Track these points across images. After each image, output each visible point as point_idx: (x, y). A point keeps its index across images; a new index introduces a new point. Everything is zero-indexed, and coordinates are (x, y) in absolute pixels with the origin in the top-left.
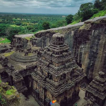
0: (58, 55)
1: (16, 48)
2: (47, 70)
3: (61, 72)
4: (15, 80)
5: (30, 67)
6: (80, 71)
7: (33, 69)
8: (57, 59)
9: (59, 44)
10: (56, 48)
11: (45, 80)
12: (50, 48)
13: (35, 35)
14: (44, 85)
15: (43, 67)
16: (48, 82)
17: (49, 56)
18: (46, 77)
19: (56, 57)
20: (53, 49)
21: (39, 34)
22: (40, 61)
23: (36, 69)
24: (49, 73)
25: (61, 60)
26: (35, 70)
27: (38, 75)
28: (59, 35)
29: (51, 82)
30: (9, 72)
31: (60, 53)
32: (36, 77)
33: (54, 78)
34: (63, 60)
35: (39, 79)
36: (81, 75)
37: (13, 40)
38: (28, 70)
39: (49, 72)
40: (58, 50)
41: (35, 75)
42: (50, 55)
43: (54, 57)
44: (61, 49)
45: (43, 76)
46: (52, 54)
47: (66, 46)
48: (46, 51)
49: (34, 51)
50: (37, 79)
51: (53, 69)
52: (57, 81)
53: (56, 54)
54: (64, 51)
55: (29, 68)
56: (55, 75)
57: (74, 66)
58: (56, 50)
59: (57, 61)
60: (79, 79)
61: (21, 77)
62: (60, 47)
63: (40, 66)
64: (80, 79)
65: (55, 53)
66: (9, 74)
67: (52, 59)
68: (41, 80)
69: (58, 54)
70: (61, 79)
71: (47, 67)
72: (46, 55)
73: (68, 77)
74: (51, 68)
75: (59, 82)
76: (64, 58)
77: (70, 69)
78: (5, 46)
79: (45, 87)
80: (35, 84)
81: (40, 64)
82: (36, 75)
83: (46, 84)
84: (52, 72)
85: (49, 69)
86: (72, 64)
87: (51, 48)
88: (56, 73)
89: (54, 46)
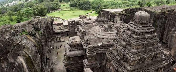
0: (139, 37)
1: (97, 22)
2: (123, 51)
3: (139, 56)
4: (88, 54)
5: (106, 45)
6: (166, 56)
7: (109, 47)
8: (137, 41)
9: (142, 24)
10: (138, 27)
11: (119, 62)
12: (130, 27)
13: (124, 10)
14: (117, 66)
15: (118, 46)
16: (122, 65)
17: (127, 36)
18: (121, 58)
19: (135, 38)
20: (133, 29)
21: (129, 10)
22: (117, 40)
23: (112, 47)
24: (124, 55)
25: (141, 42)
26: (111, 49)
27: (113, 54)
28: (143, 14)
29: (125, 65)
30: (84, 45)
31: (141, 34)
32: (110, 56)
33: (129, 62)
34: (144, 42)
35: (113, 59)
36: (167, 60)
37: (101, 14)
38: (103, 47)
39: (124, 53)
40: (138, 30)
41: (109, 53)
42: (129, 35)
43: (134, 38)
44: (143, 30)
45: (118, 57)
46: (131, 34)
47: (151, 27)
48: (125, 30)
49: (115, 28)
50: (111, 59)
51: (129, 51)
52: (132, 65)
53: (136, 35)
54: (147, 33)
55: (104, 45)
56: (131, 58)
57: (158, 50)
58: (136, 30)
59: (135, 43)
60: (161, 65)
61: (94, 53)
62: (142, 27)
63: (116, 46)
64: (163, 65)
65: (135, 33)
66: (84, 47)
67: (130, 40)
68: (115, 60)
69: (139, 35)
70: (138, 63)
71: (123, 48)
72: (125, 34)
73: (147, 61)
74: (128, 50)
75: (135, 67)
76: (146, 41)
77: (152, 54)
78: (90, 19)
79: (118, 69)
80: (108, 63)
81: (116, 43)
82: (111, 54)
83: (119, 66)
84: (128, 54)
85: (125, 51)
86: (156, 48)
87: (132, 26)
88: (132, 57)
89: (136, 25)
